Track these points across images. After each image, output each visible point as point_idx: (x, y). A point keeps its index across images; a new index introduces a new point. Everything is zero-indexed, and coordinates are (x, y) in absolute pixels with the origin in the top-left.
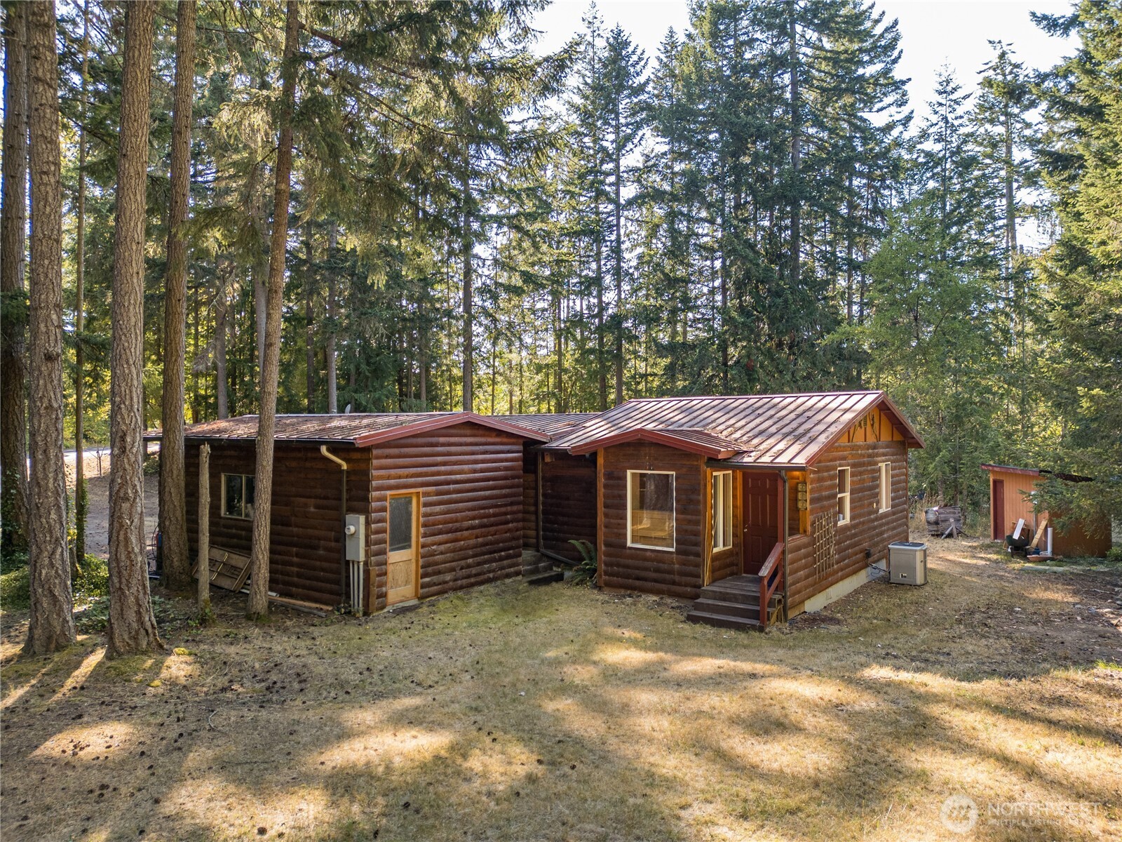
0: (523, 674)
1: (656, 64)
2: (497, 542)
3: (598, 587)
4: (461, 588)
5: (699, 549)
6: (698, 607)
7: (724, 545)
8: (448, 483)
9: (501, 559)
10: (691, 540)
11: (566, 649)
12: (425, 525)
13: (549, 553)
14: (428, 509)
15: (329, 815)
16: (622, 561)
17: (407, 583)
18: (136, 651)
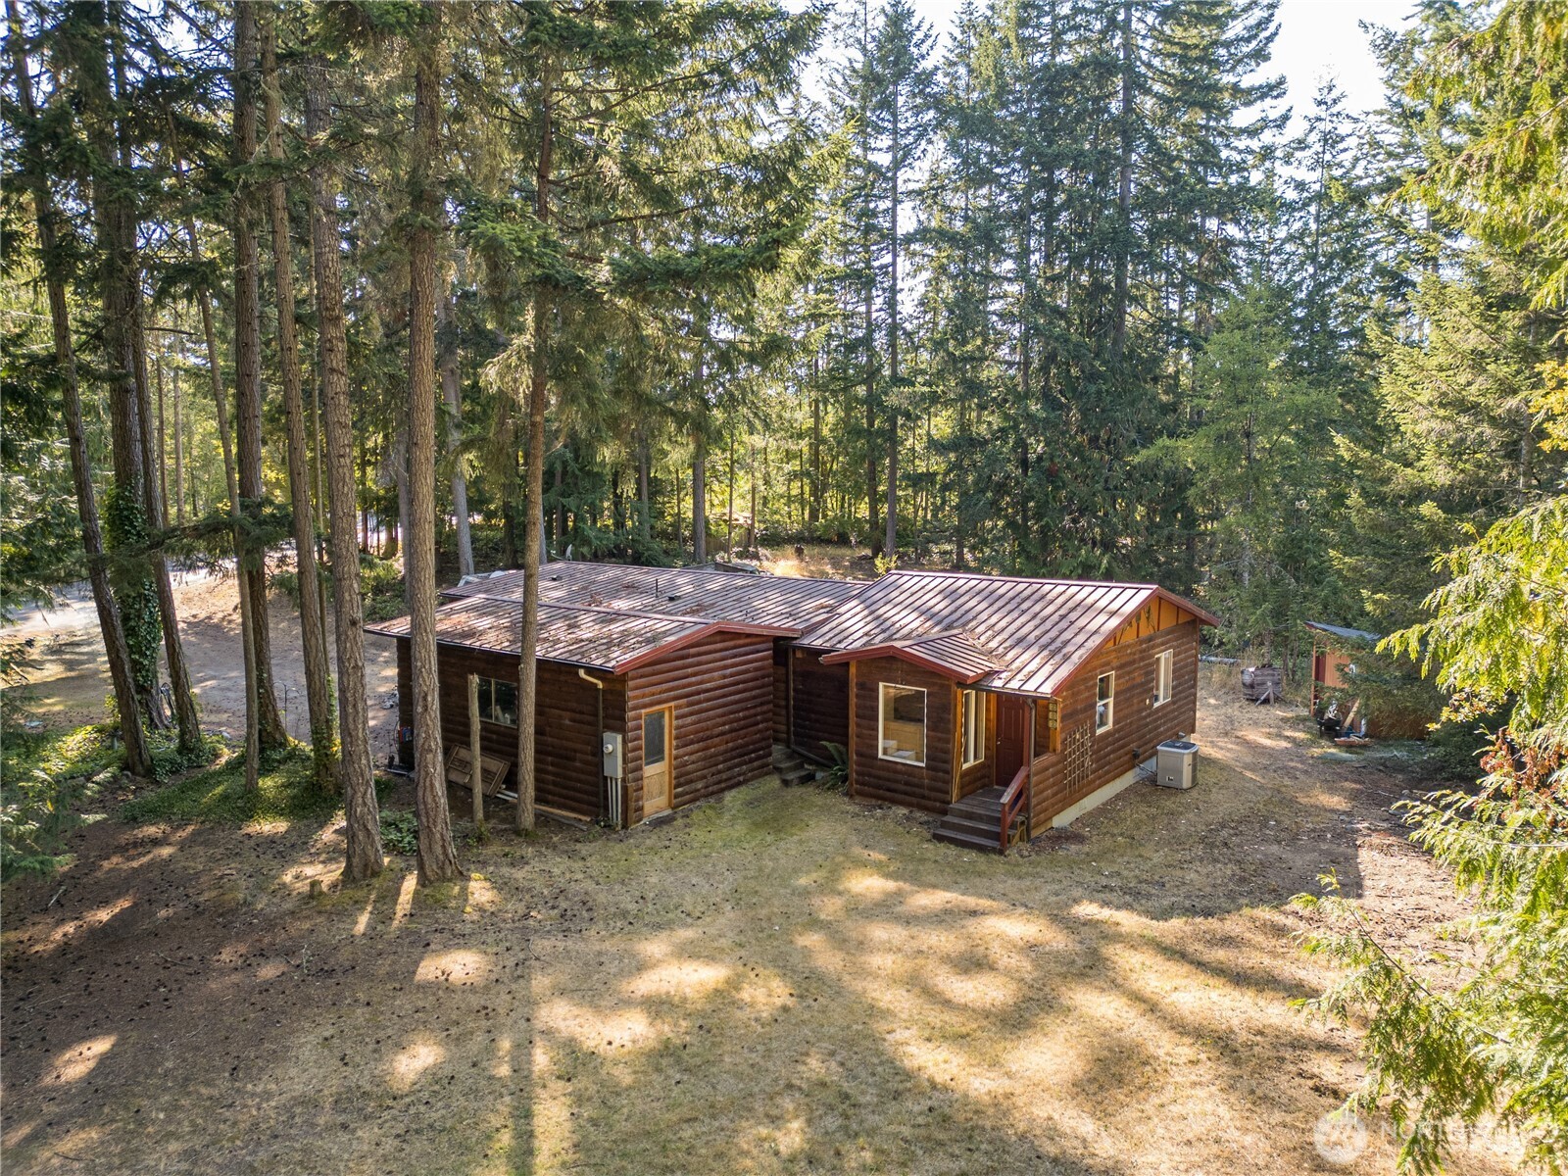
0: (777, 906)
1: (950, 44)
2: (747, 745)
3: (848, 794)
4: (712, 793)
5: (948, 767)
6: (944, 825)
7: (976, 757)
8: (698, 693)
9: (751, 761)
10: (940, 756)
11: (814, 876)
12: (677, 738)
13: (799, 749)
14: (680, 722)
15: (652, 1033)
16: (874, 772)
17: (661, 793)
18: (444, 879)
